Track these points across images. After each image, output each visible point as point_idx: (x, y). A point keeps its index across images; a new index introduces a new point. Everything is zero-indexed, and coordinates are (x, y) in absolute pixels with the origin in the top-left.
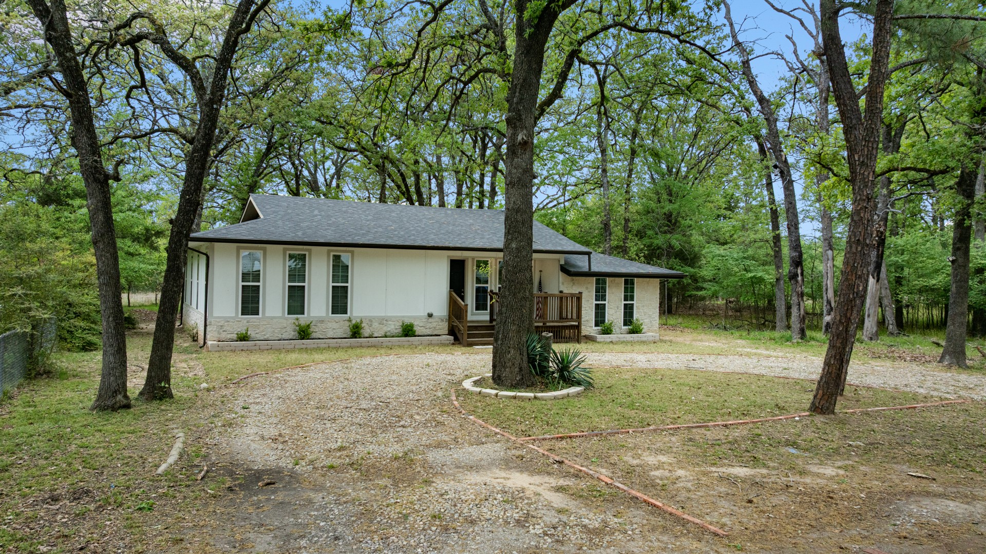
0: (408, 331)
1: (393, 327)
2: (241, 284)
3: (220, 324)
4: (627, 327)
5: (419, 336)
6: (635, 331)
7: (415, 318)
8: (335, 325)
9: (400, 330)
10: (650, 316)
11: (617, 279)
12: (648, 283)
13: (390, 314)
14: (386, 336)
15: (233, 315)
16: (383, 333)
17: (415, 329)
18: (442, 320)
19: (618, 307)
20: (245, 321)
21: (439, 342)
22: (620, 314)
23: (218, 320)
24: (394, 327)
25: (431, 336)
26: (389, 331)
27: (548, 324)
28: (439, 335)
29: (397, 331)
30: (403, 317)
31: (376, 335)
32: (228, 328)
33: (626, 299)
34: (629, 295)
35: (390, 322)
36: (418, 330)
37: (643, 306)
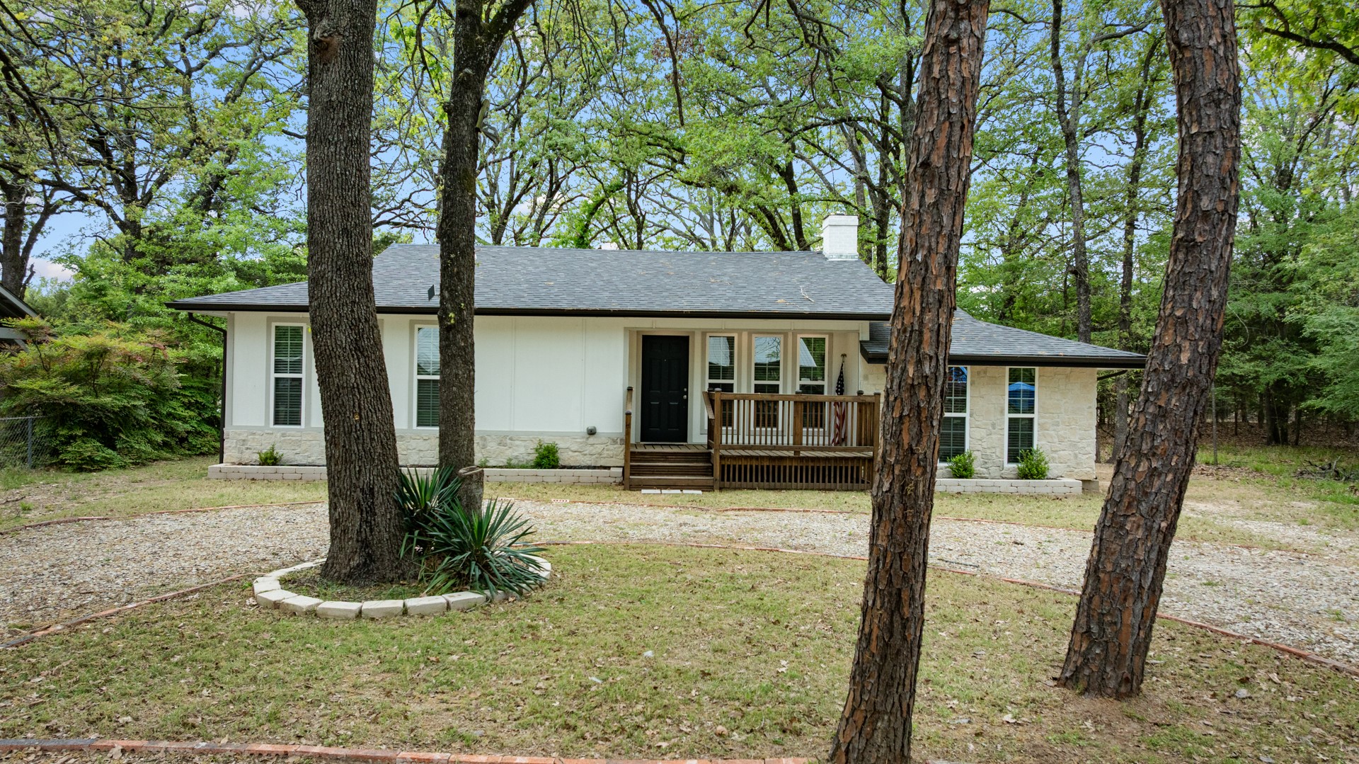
0: (547, 459)
1: (522, 450)
2: (274, 375)
3: (242, 437)
4: (1014, 465)
5: (564, 467)
6: (1033, 472)
7: (563, 435)
8: (422, 445)
9: (534, 457)
10: (1073, 445)
11: (992, 370)
12: (1067, 377)
13: (518, 428)
14: (509, 466)
15: (262, 424)
16: (503, 461)
17: (558, 455)
18: (615, 442)
19: (993, 425)
20: (279, 434)
21: (594, 480)
22: (1001, 440)
23: (238, 431)
24: (525, 451)
25: (595, 468)
26: (516, 457)
27: (803, 454)
28: (609, 468)
29: (530, 458)
30: (542, 433)
31: (492, 463)
32: (254, 444)
33: (1013, 407)
34: (1021, 401)
35: (517, 443)
36: (564, 458)
37: (1057, 424)
